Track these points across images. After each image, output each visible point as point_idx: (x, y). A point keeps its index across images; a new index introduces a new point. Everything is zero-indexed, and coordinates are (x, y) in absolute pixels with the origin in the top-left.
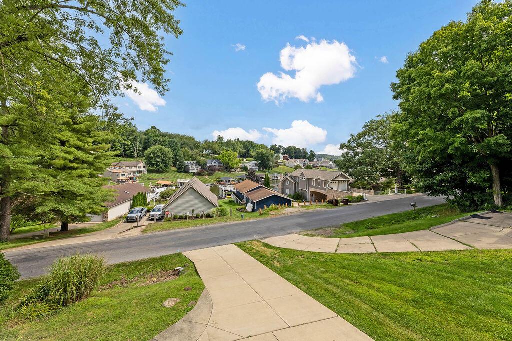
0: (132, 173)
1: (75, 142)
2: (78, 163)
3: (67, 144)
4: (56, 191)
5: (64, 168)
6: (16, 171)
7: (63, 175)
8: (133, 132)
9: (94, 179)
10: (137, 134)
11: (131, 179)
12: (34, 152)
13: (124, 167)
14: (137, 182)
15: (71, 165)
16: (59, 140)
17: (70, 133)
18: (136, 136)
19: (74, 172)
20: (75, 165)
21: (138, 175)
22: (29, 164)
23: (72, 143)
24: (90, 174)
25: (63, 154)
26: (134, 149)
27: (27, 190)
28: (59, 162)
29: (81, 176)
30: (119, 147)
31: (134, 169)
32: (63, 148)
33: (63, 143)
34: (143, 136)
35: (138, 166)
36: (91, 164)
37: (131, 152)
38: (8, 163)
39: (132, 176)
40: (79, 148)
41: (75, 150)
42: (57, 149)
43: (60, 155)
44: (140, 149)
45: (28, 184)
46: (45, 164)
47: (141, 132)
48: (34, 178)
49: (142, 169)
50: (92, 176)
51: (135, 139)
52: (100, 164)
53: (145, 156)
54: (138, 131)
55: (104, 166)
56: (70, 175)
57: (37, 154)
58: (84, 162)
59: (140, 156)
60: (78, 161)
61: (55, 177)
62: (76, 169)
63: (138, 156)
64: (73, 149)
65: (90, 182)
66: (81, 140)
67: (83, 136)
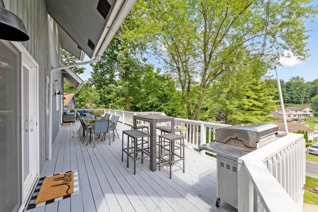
0: (297, 116)
1: (254, 96)
2: (255, 107)
3: (250, 97)
4: (244, 121)
5: (248, 110)
6: (230, 111)
7: (247, 113)
8: (299, 83)
9: (263, 117)
10: (303, 84)
11: (296, 120)
12: (237, 102)
13: (290, 111)
14: (302, 123)
15: (251, 108)
16: (247, 96)
17: (252, 92)
18: (302, 87)
19: (253, 112)
20: (253, 108)
21: (303, 118)
22: (234, 107)
23: (252, 97)
24: (261, 114)
25: (248, 103)
26: (301, 97)
27: (234, 119)
28: (246, 107)
29: (256, 114)
30: (287, 97)
31: (299, 113)
32: (248, 100)
33: (248, 97)
34: (310, 85)
35: (303, 110)
36: (262, 108)
37: (298, 99)
38: (228, 107)
39: (297, 118)
40: (255, 99)
41: (253, 100)
42: (245, 101)
43: (246, 103)
44: (307, 96)
45: (234, 116)
46: (240, 107)
47: (308, 83)
48: (236, 114)
49: (308, 113)
50: (262, 115)
51: (302, 89)
52: (267, 108)
53: (311, 102)
54: (305, 82)
55: (270, 109)
56: (251, 114)
57: (238, 103)
58: (258, 107)
59: (307, 102)
60: (255, 106)
61: (244, 114)
62: (254, 110)
63: (304, 102)
64: (252, 100)
65: (260, 118)
66: (256, 95)
67: (258, 92)
